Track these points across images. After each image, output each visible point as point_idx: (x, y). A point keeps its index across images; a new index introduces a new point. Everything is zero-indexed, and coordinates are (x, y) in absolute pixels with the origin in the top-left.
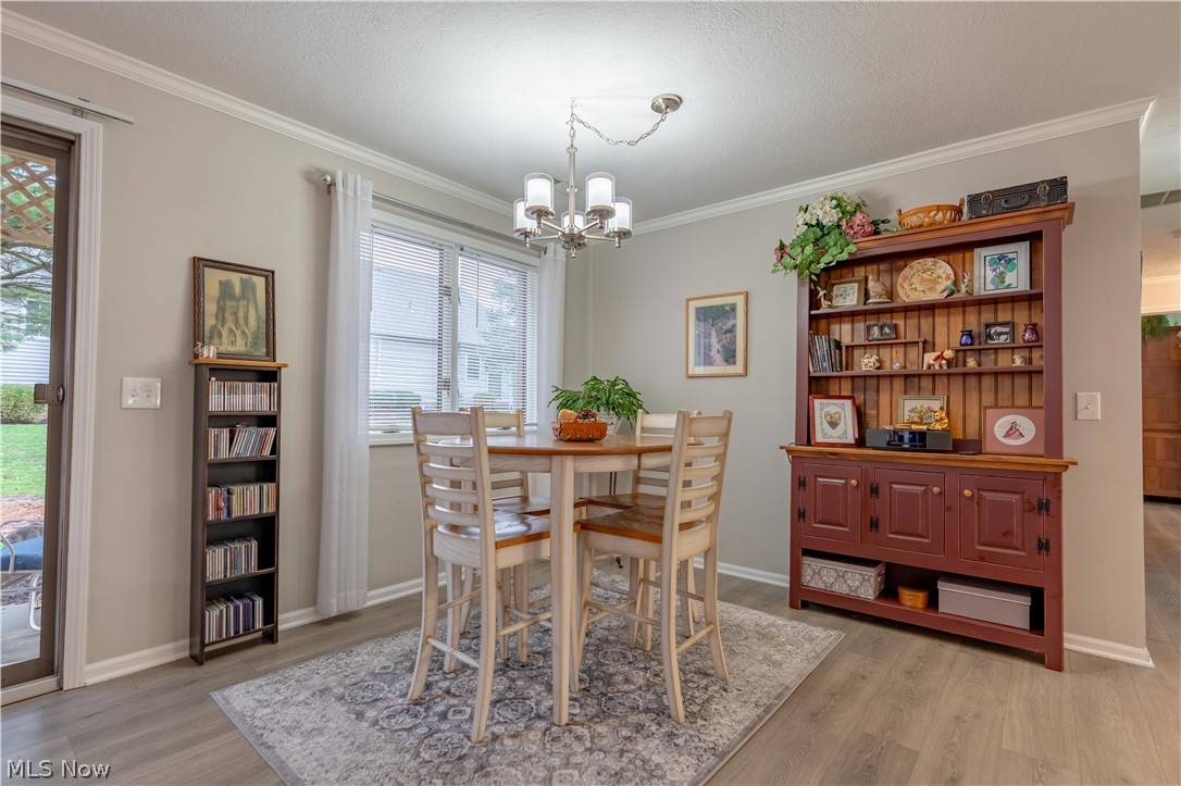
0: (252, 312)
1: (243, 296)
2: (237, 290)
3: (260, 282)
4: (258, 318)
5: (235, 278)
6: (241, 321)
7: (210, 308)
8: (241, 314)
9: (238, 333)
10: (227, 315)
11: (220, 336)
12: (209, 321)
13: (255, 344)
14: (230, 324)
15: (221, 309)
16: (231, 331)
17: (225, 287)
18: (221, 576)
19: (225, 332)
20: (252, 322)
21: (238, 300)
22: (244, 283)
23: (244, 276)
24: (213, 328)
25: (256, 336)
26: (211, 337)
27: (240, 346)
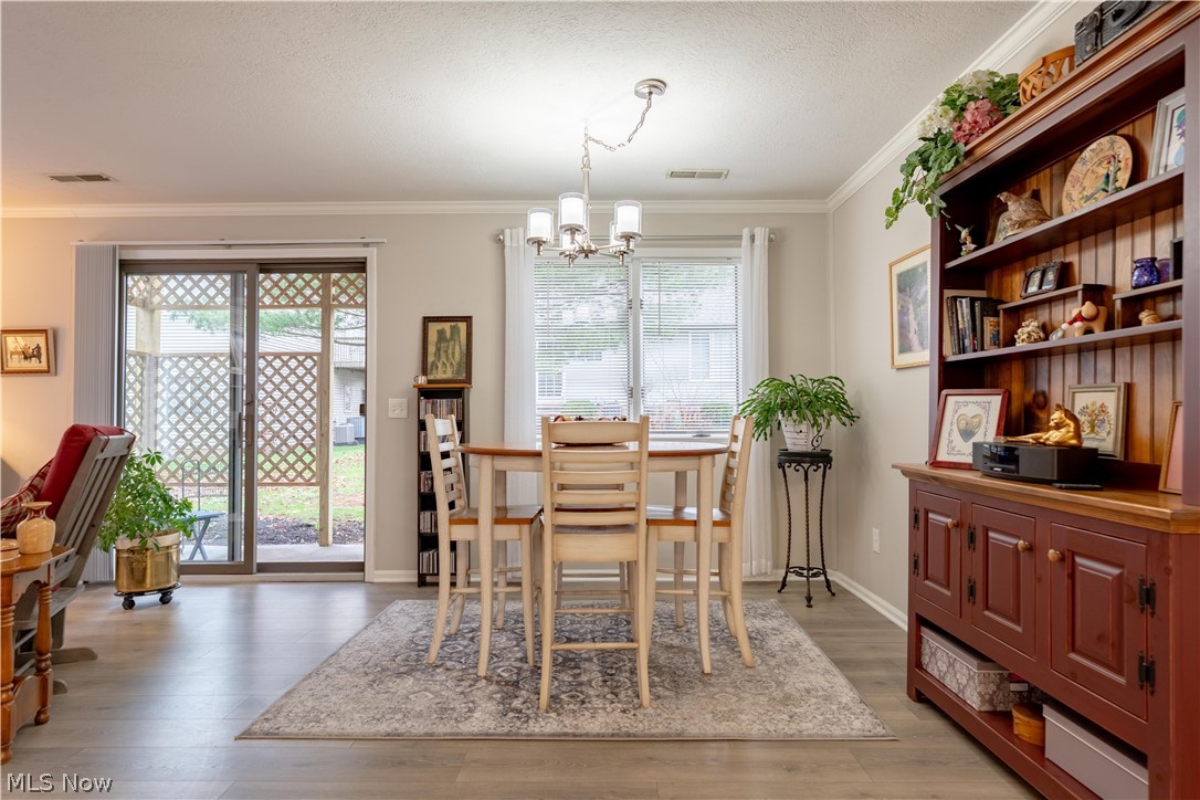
0: (457, 348)
1: (452, 338)
2: (448, 335)
3: (462, 326)
4: (461, 352)
5: (447, 326)
6: (450, 356)
7: (432, 349)
8: (450, 351)
9: (448, 365)
10: (442, 353)
11: (437, 368)
12: (431, 359)
13: (458, 372)
14: (443, 359)
15: (438, 349)
16: (444, 364)
17: (441, 333)
18: (429, 531)
19: (440, 365)
20: (457, 356)
21: (448, 341)
22: (452, 328)
23: (453, 324)
24: (433, 362)
25: (459, 365)
26: (432, 369)
27: (449, 375)
